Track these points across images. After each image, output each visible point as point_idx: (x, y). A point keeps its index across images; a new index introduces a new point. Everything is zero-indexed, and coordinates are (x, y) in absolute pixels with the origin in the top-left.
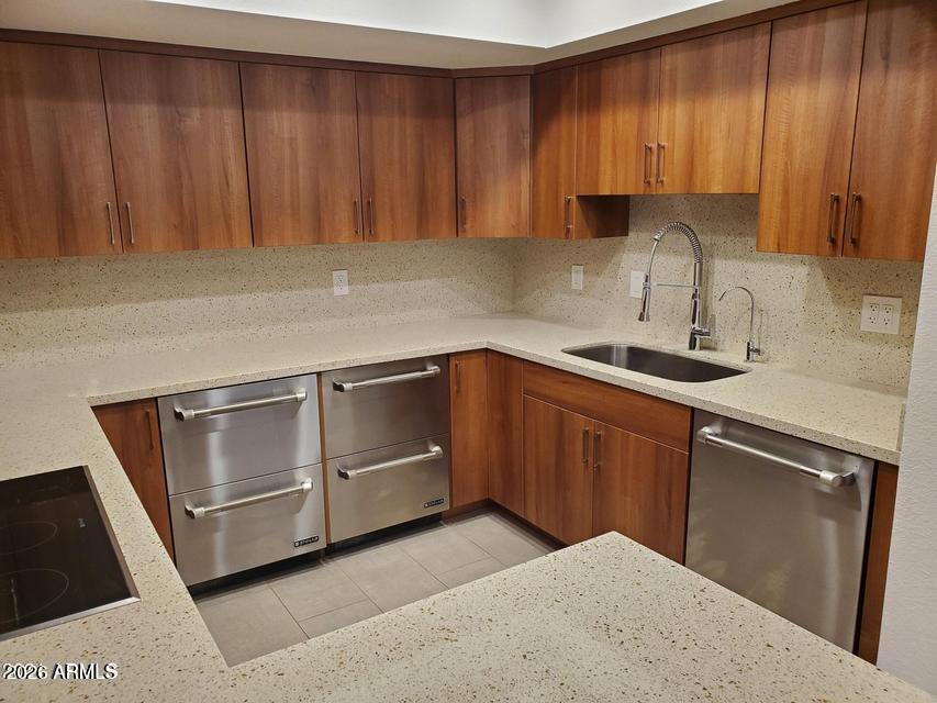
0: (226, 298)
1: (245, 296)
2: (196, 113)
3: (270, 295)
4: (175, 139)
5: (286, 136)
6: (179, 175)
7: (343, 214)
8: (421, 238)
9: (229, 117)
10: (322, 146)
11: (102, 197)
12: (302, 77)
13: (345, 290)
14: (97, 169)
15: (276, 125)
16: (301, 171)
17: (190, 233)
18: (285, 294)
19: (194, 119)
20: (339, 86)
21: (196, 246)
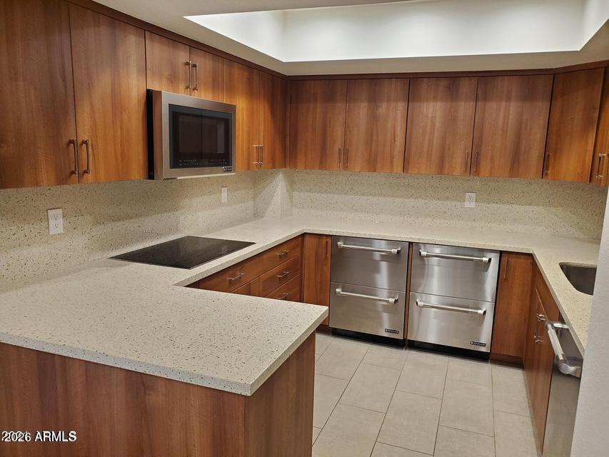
0: (402, 200)
1: (412, 200)
2: (384, 105)
3: (426, 201)
4: (373, 118)
5: (430, 115)
6: (372, 135)
7: (458, 159)
8: (512, 177)
9: (401, 106)
10: (451, 121)
11: (338, 145)
12: (443, 83)
13: (473, 205)
14: (339, 132)
15: (425, 109)
16: (436, 134)
17: (372, 164)
18: (435, 202)
19: (383, 109)
20: (466, 87)
21: (374, 170)
